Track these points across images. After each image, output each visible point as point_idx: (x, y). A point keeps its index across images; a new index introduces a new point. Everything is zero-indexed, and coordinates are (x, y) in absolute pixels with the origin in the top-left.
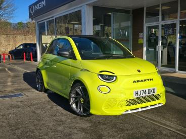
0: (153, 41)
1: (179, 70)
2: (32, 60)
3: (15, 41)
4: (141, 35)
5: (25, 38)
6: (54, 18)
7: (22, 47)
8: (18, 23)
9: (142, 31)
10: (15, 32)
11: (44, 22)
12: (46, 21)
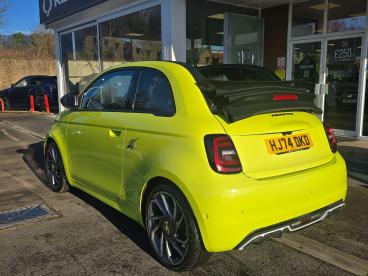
0: (306, 74)
1: (364, 134)
2: (48, 110)
3: (9, 71)
4: (280, 61)
5: (30, 65)
6: (96, 23)
7: (25, 84)
8: (15, 36)
9: (284, 54)
10: (9, 53)
11: (71, 34)
12: (73, 32)
